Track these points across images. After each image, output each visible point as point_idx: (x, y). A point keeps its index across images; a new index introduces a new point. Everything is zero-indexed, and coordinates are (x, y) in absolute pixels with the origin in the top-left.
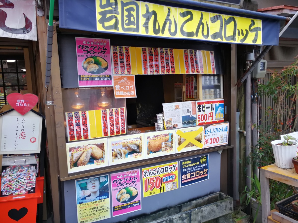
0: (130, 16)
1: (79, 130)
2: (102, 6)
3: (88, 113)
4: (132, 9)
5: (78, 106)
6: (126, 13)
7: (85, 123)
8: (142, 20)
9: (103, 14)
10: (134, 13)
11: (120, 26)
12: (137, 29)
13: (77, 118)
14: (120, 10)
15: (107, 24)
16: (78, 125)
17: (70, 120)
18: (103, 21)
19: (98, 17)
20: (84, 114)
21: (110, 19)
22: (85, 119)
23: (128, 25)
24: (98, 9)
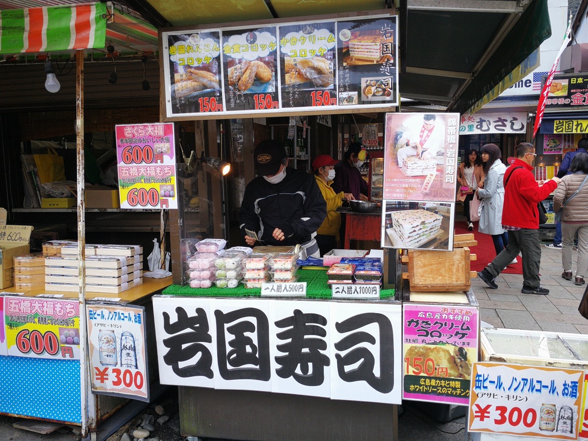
0: (568, 126)
1: (541, 176)
2: (557, 124)
3: (547, 167)
4: (570, 123)
5: (541, 164)
6: (567, 125)
7: (545, 173)
8: (575, 127)
9: (557, 127)
10: (571, 125)
11: (564, 131)
12: (572, 131)
13: (541, 170)
14: (564, 125)
15: (558, 131)
16: (541, 173)
17: (537, 170)
18: (556, 130)
19: (555, 128)
20: (545, 168)
21: (560, 128)
22: (545, 170)
23: (567, 130)
24: (555, 125)
